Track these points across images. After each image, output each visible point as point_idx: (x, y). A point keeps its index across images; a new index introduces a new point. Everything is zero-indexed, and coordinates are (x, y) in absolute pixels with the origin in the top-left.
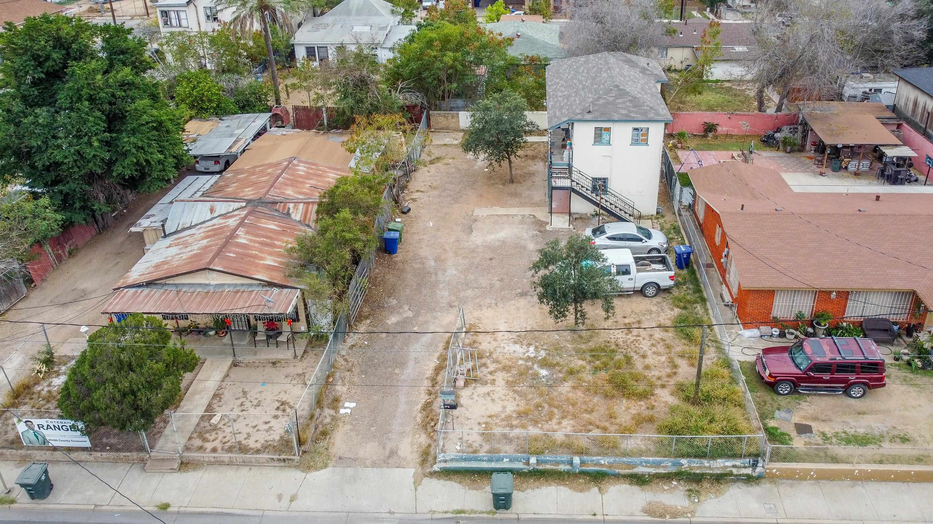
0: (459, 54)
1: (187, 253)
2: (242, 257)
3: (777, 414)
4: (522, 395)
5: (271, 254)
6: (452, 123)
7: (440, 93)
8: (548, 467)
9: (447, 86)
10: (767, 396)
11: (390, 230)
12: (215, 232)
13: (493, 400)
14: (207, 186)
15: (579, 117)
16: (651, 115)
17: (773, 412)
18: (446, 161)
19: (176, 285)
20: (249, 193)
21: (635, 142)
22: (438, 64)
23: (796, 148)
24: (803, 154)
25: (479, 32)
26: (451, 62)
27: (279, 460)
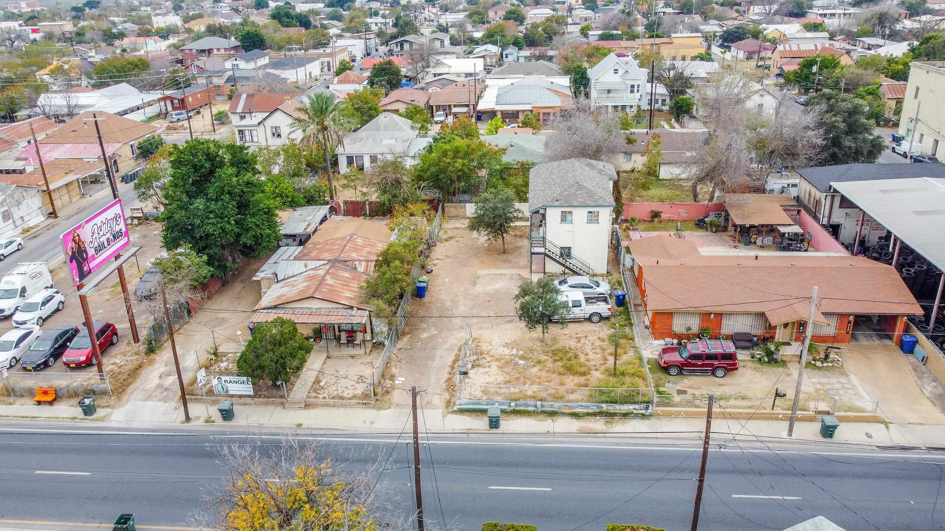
0: (466, 161)
1: (295, 290)
2: (331, 291)
3: (667, 385)
4: (507, 373)
5: (349, 290)
6: (460, 212)
7: (452, 190)
8: (522, 408)
9: (457, 185)
10: (662, 376)
11: (420, 282)
12: (311, 278)
13: (489, 375)
14: (296, 253)
15: (550, 204)
16: (600, 202)
17: (665, 384)
18: (457, 239)
19: (292, 308)
20: (327, 256)
21: (590, 221)
22: (451, 168)
23: (721, 229)
24: (726, 233)
25: (481, 144)
26: (460, 167)
27: (362, 404)
